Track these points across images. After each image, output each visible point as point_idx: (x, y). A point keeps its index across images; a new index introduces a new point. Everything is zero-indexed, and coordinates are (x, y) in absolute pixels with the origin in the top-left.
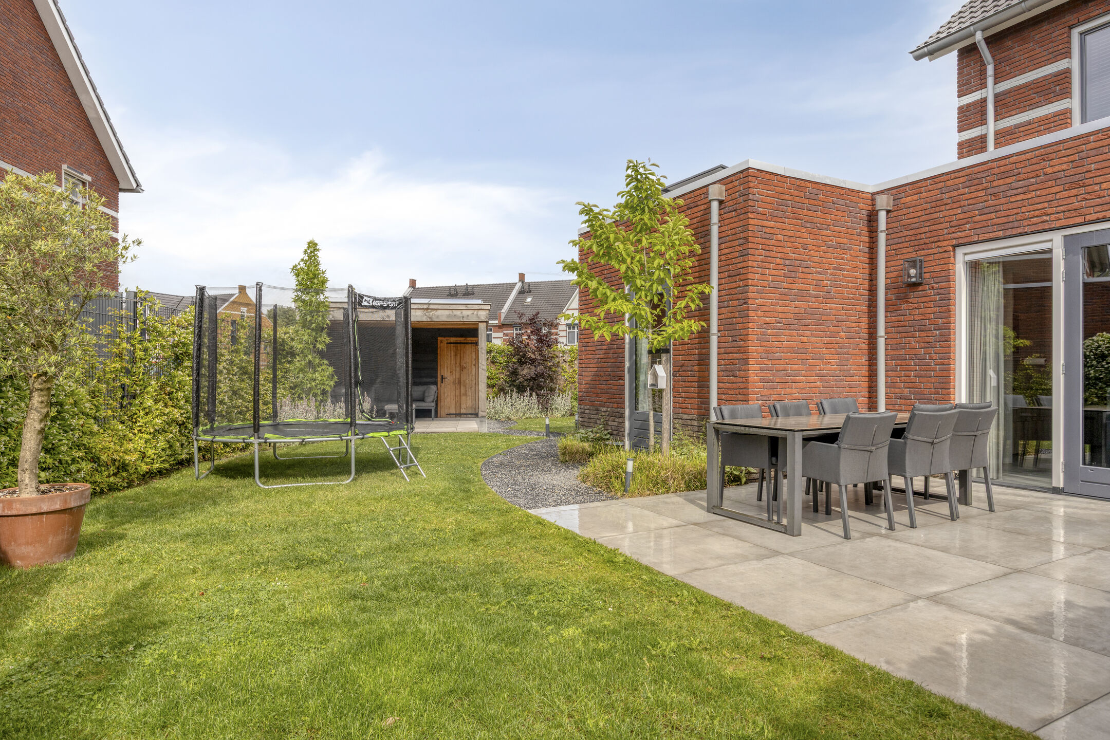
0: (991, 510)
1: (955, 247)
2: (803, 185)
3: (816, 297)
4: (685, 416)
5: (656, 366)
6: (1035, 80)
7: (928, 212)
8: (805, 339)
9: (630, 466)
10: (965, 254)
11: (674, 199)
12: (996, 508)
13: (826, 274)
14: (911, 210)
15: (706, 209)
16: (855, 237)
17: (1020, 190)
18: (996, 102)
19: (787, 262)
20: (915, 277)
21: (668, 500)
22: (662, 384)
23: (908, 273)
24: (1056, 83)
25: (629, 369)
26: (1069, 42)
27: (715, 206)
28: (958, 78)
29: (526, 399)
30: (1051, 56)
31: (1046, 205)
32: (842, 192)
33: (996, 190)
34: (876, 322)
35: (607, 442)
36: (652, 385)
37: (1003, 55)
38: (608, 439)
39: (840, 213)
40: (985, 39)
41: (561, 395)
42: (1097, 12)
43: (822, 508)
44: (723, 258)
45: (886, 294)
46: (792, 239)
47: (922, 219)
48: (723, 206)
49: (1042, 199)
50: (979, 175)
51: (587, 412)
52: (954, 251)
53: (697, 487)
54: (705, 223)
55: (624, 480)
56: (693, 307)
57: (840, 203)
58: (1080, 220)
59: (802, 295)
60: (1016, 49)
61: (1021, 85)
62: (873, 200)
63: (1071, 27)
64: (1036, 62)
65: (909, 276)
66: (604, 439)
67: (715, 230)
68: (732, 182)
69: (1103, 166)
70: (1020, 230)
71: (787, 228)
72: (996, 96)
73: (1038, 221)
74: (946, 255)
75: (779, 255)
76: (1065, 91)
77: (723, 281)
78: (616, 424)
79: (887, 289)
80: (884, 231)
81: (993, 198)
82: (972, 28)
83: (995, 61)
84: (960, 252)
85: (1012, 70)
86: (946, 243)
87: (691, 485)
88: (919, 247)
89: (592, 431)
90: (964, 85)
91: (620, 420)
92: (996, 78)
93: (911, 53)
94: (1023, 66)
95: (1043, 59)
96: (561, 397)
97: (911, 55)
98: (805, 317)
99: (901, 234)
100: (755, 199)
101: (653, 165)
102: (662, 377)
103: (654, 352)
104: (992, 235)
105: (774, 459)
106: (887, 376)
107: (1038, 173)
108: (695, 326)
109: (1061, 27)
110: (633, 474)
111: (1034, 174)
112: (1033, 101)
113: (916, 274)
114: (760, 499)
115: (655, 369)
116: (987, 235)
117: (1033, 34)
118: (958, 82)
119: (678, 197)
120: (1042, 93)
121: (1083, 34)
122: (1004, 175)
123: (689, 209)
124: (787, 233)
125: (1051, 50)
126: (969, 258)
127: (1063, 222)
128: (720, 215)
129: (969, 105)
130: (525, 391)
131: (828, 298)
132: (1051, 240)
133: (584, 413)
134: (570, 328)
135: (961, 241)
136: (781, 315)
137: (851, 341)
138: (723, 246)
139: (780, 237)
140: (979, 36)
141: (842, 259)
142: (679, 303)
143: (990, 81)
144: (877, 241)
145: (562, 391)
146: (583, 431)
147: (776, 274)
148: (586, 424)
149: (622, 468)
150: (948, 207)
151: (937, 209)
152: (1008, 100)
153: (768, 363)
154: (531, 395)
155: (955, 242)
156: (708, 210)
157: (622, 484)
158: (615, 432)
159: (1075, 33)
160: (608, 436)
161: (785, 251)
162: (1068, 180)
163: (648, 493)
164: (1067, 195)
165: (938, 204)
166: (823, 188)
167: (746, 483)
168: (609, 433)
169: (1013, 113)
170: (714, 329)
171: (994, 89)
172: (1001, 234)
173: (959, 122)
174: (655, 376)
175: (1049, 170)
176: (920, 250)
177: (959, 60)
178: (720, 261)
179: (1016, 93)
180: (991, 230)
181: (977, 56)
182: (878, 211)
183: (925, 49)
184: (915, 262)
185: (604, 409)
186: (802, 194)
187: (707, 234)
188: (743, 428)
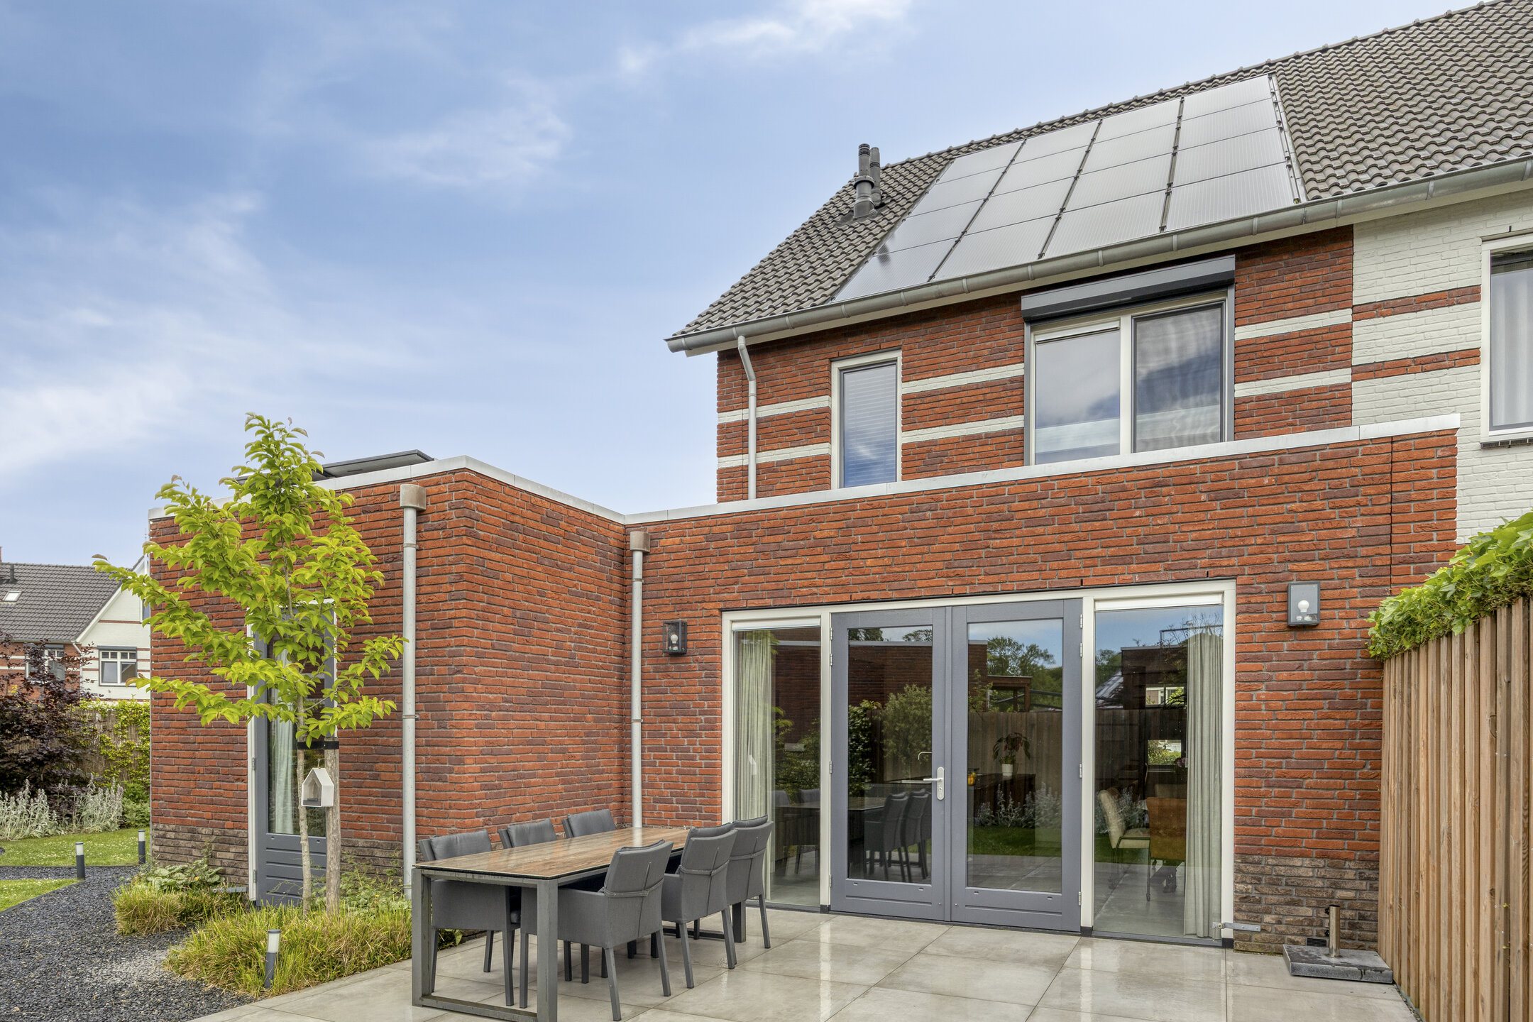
0: (767, 946)
1: (722, 610)
2: (540, 503)
3: (557, 663)
4: (361, 842)
5: (316, 770)
6: (797, 412)
7: (691, 562)
8: (542, 724)
9: (273, 943)
10: (733, 621)
11: (338, 492)
12: (772, 942)
13: (569, 632)
14: (672, 556)
15: (393, 518)
16: (605, 583)
17: (789, 553)
18: (758, 428)
19: (518, 613)
20: (677, 645)
21: (344, 991)
22: (328, 798)
23: (670, 639)
24: (817, 422)
25: (255, 761)
26: (829, 377)
27: (410, 517)
28: (718, 387)
29: (23, 803)
30: (811, 388)
31: (815, 574)
32: (589, 519)
33: (766, 548)
34: (630, 700)
35: (215, 890)
36: (308, 801)
37: (765, 372)
38: (216, 883)
39: (587, 549)
40: (748, 347)
41: (101, 790)
42: (856, 351)
43: (577, 971)
44: (423, 599)
45: (642, 663)
46: (525, 581)
47: (684, 570)
48: (423, 518)
49: (812, 567)
50: (748, 526)
51: (172, 835)
52: (721, 616)
53: (388, 959)
54: (394, 540)
55: (263, 967)
56: (376, 673)
57: (587, 535)
58: (846, 597)
59: (539, 661)
60: (779, 367)
61: (784, 415)
62: (626, 534)
63: (832, 360)
64: (798, 391)
65: (671, 644)
66: (209, 885)
67: (409, 555)
68: (437, 484)
69: (868, 540)
70: (789, 601)
71: (518, 564)
72: (758, 421)
73: (807, 593)
74: (712, 620)
75: (507, 602)
76: (825, 434)
77: (424, 634)
78: (231, 856)
79: (643, 656)
80: (640, 580)
81: (763, 557)
82: (734, 330)
83: (757, 377)
84: (727, 617)
85: (775, 394)
86: (711, 605)
87: (378, 958)
88: (682, 606)
89: (183, 871)
90: (725, 398)
91: (240, 849)
92: (758, 399)
93: (667, 340)
94: (785, 392)
95: (805, 390)
96: (100, 794)
97: (666, 343)
98: (542, 692)
99: (660, 587)
100: (474, 516)
101: (297, 430)
102: (328, 788)
103: (309, 745)
104: (761, 603)
105: (514, 917)
106: (643, 772)
107: (807, 534)
108: (378, 707)
109: (823, 356)
110: (280, 957)
111: (803, 536)
112: (795, 438)
113: (678, 641)
114: (488, 969)
115: (314, 775)
116: (756, 602)
117: (795, 356)
118: (718, 393)
119: (345, 490)
120: (804, 431)
121: (843, 371)
122: (774, 531)
123: (365, 512)
124: (517, 571)
125: (812, 381)
126: (737, 627)
127: (830, 598)
128: (418, 531)
129: (729, 425)
130: (20, 785)
131: (572, 664)
132: (820, 617)
133: (164, 837)
134: (105, 655)
135: (729, 605)
136: (510, 690)
137: (600, 725)
138: (424, 580)
139: (508, 576)
140: (741, 343)
141: (589, 613)
142: (352, 667)
143: (752, 400)
144: (631, 591)
145: (102, 783)
146: (165, 872)
147: (503, 630)
148: (169, 856)
149: (258, 947)
150: (714, 560)
151: (702, 561)
152: (770, 429)
153: (493, 761)
154: (33, 794)
155: (722, 605)
156: (398, 520)
157: (260, 975)
158: (229, 870)
159: (836, 367)
160: (217, 878)
161: (515, 598)
162: (837, 549)
163: (307, 982)
164: (835, 567)
165: (703, 554)
166: (564, 511)
167: (462, 942)
168: (217, 873)
169: (775, 446)
170: (409, 707)
171: (756, 411)
172: (771, 602)
173: (719, 444)
174: (316, 786)
175: (817, 534)
176: (683, 610)
177: (719, 365)
178: (418, 603)
179: (778, 423)
180: (760, 597)
181: (738, 366)
182: (633, 551)
183: (683, 340)
184: (676, 624)
185: (205, 831)
186: (538, 517)
187: (398, 557)
188: (470, 876)
